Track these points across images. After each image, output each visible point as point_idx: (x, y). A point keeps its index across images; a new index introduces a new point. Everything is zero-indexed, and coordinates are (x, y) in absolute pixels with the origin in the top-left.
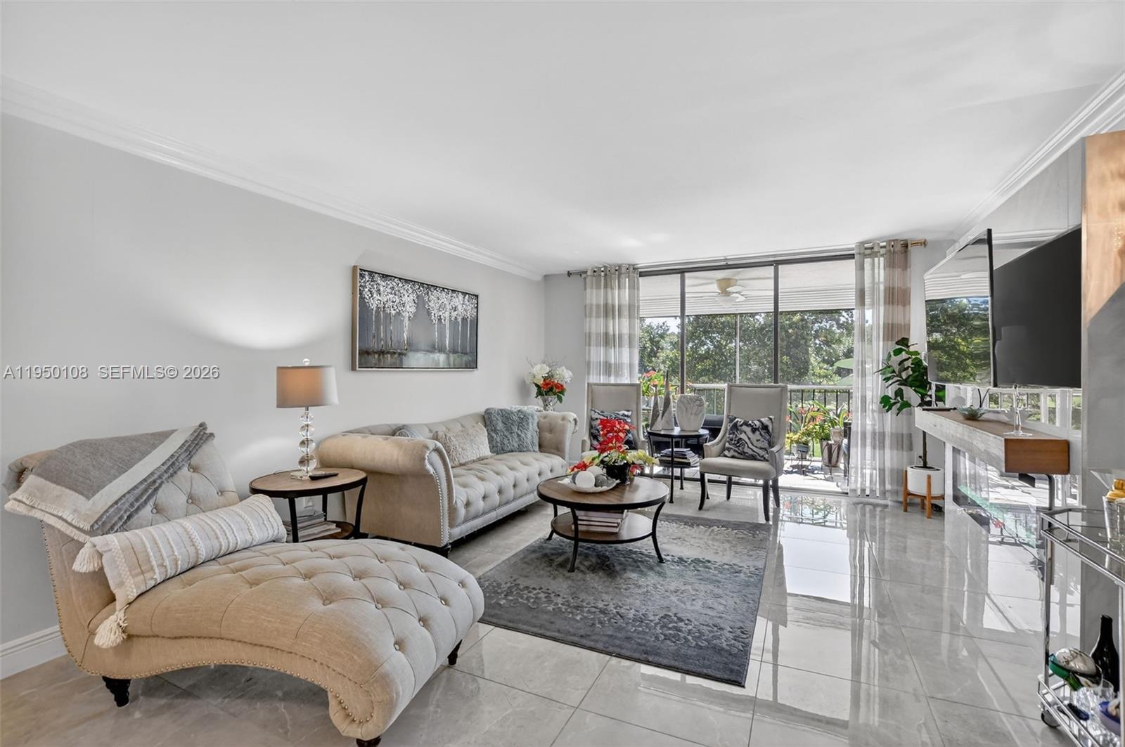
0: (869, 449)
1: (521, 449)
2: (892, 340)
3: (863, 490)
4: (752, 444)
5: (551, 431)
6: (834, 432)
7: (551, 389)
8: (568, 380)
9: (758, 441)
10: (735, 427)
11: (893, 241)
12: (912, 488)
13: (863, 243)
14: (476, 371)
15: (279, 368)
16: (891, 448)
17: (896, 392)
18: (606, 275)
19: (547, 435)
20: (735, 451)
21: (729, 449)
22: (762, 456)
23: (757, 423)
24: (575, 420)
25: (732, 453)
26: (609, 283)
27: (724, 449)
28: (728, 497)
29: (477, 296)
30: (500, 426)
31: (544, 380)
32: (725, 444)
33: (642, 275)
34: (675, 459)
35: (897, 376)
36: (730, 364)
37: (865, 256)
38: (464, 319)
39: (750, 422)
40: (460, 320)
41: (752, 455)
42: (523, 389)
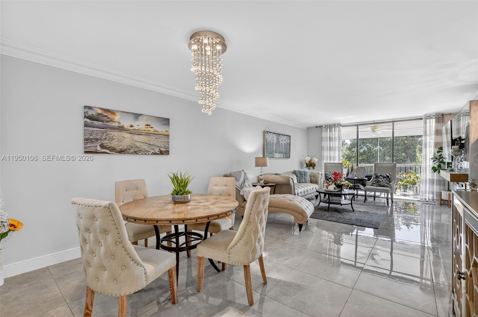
0: (428, 185)
1: (305, 182)
2: (437, 148)
3: (425, 199)
4: (383, 182)
5: (314, 177)
6: (418, 182)
7: (311, 165)
8: (316, 162)
9: (385, 181)
10: (377, 177)
11: (438, 113)
12: (443, 198)
13: (426, 115)
14: (289, 159)
15: (256, 158)
16: (436, 185)
17: (438, 166)
18: (330, 127)
19: (313, 178)
20: (377, 184)
21: (375, 184)
22: (387, 186)
23: (385, 175)
24: (321, 174)
25: (376, 185)
26: (331, 130)
27: (373, 184)
28: (374, 200)
29: (290, 136)
30: (299, 175)
31: (309, 162)
32: (373, 182)
33: (342, 126)
34: (356, 187)
35: (438, 160)
36: (375, 157)
37: (427, 119)
38: (287, 143)
39: (382, 175)
40: (286, 144)
41: (383, 185)
42: (301, 164)
